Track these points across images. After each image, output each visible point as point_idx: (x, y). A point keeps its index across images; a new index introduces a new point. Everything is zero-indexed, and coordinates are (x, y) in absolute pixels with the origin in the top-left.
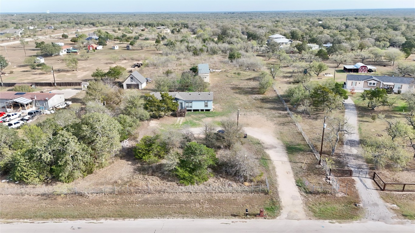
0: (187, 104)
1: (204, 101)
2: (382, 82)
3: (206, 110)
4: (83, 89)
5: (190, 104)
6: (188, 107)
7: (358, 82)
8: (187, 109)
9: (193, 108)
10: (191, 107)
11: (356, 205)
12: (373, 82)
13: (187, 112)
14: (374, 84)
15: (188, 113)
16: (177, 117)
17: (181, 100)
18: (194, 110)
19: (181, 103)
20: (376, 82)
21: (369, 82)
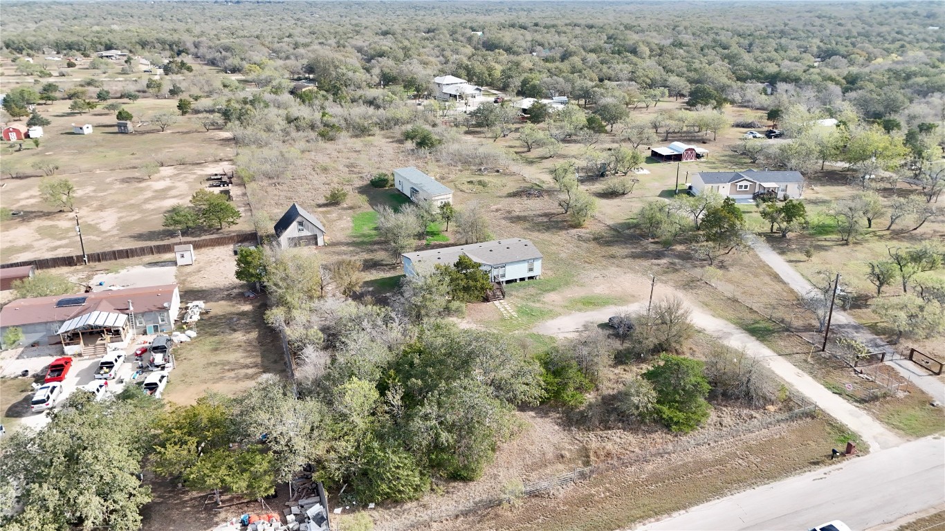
0: (496, 272)
1: (528, 261)
2: (758, 183)
3: (530, 278)
4: (179, 264)
5: (501, 271)
6: (497, 276)
7: (721, 185)
9: (507, 278)
10: (503, 276)
11: (933, 405)
12: (744, 183)
14: (746, 187)
18: (508, 282)
20: (748, 184)
21: (739, 184)
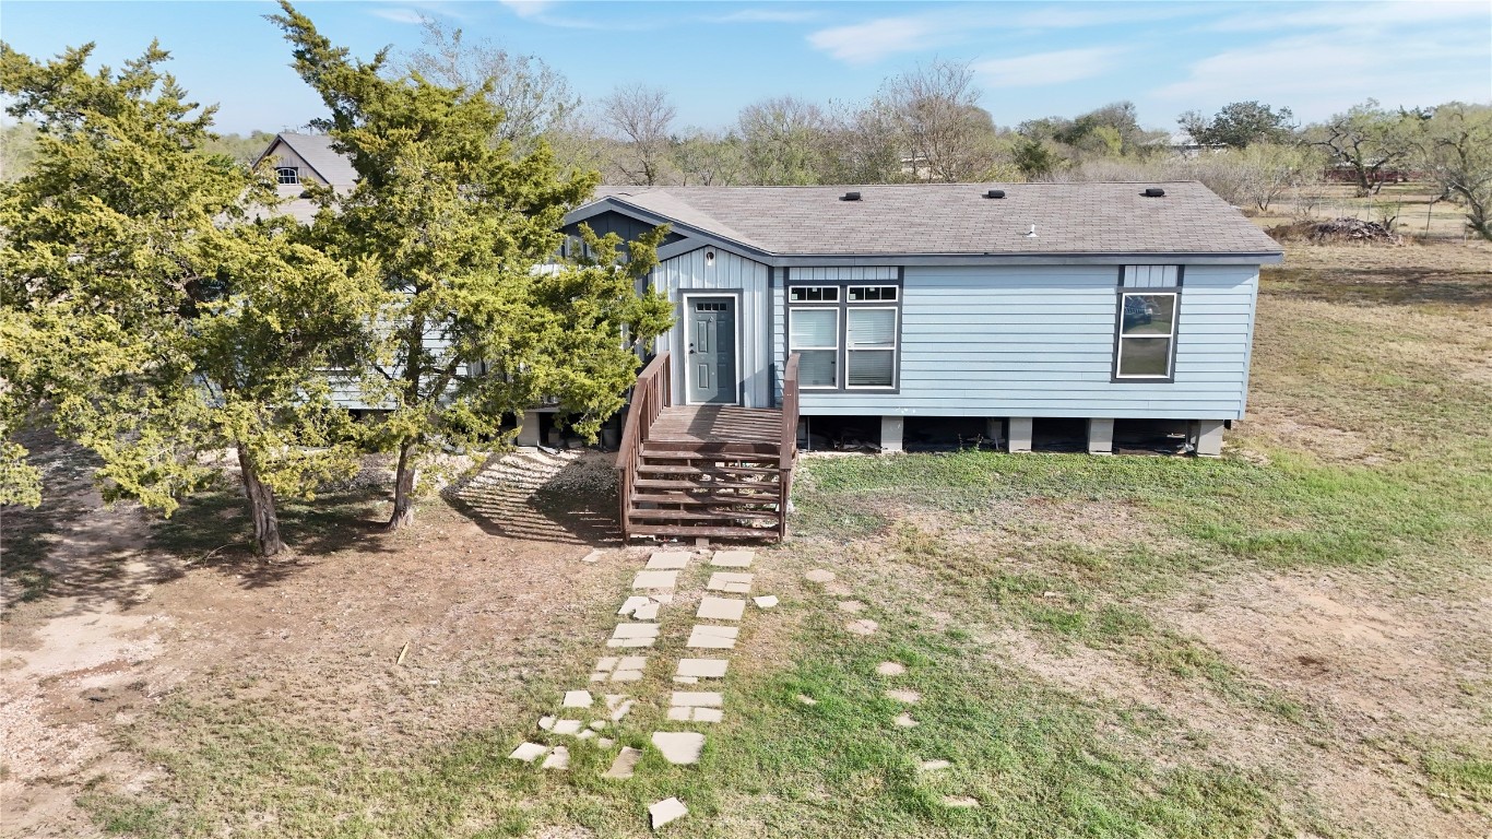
0: (807, 332)
1: (1117, 265)
3: (1137, 435)
5: (862, 331)
6: (826, 367)
8: (815, 404)
9: (918, 397)
10: (883, 374)
13: (805, 465)
15: (835, 480)
16: (624, 540)
17: (713, 246)
18: (926, 433)
19: (721, 308)
